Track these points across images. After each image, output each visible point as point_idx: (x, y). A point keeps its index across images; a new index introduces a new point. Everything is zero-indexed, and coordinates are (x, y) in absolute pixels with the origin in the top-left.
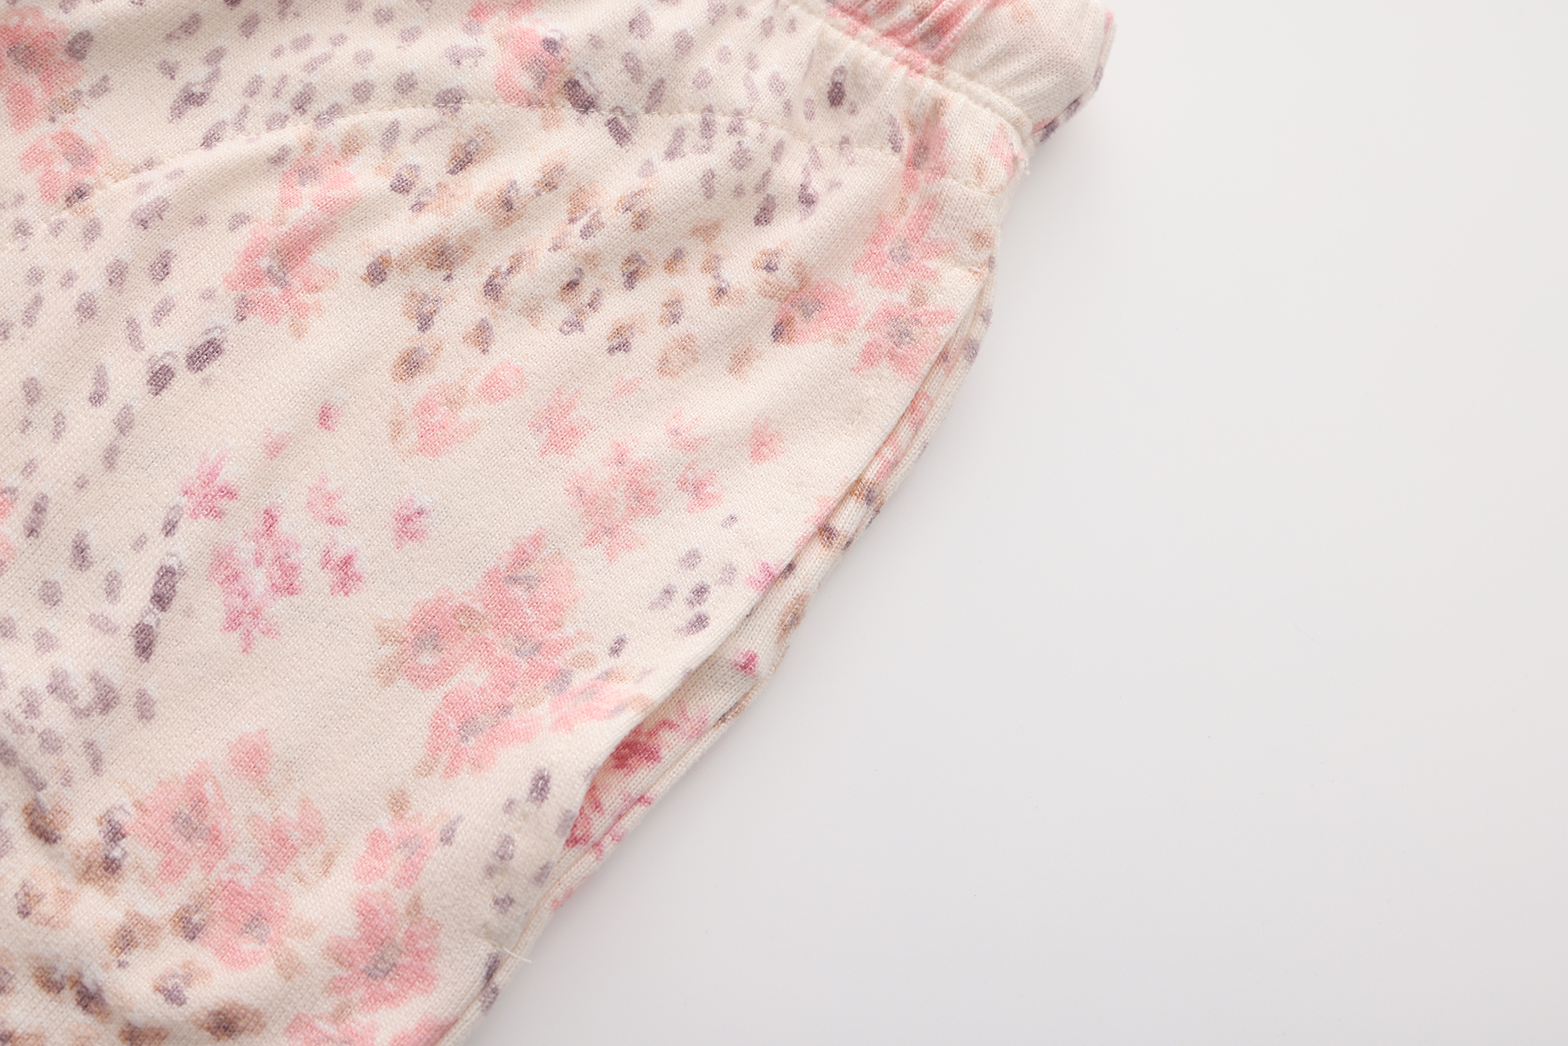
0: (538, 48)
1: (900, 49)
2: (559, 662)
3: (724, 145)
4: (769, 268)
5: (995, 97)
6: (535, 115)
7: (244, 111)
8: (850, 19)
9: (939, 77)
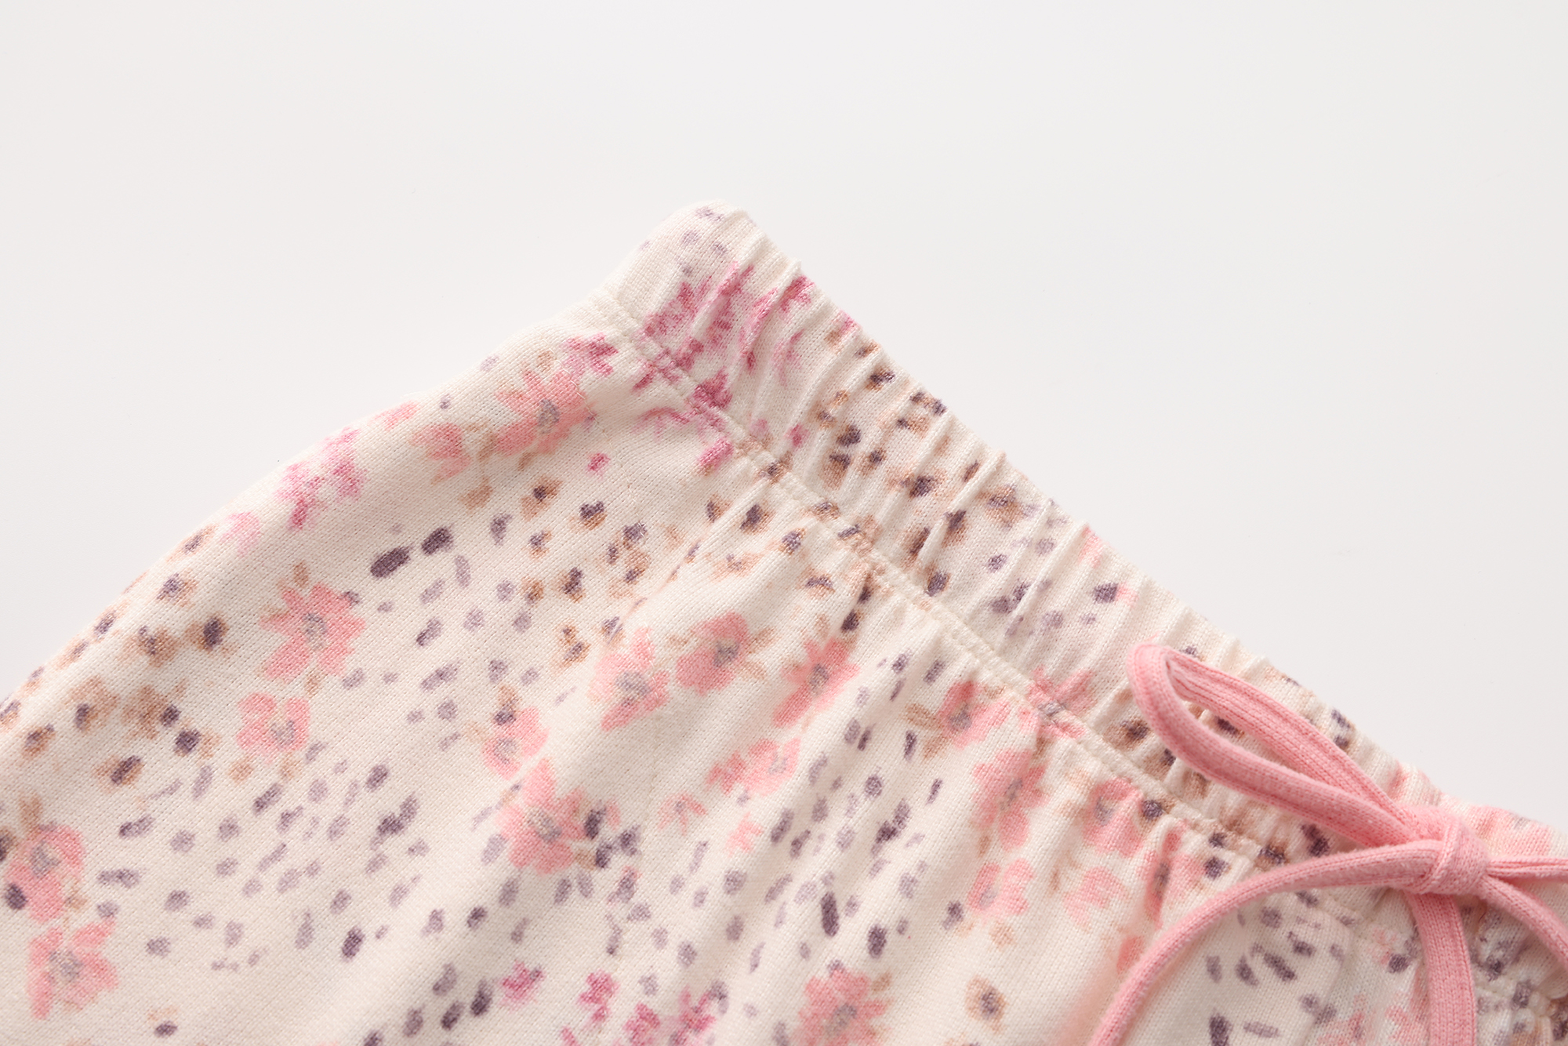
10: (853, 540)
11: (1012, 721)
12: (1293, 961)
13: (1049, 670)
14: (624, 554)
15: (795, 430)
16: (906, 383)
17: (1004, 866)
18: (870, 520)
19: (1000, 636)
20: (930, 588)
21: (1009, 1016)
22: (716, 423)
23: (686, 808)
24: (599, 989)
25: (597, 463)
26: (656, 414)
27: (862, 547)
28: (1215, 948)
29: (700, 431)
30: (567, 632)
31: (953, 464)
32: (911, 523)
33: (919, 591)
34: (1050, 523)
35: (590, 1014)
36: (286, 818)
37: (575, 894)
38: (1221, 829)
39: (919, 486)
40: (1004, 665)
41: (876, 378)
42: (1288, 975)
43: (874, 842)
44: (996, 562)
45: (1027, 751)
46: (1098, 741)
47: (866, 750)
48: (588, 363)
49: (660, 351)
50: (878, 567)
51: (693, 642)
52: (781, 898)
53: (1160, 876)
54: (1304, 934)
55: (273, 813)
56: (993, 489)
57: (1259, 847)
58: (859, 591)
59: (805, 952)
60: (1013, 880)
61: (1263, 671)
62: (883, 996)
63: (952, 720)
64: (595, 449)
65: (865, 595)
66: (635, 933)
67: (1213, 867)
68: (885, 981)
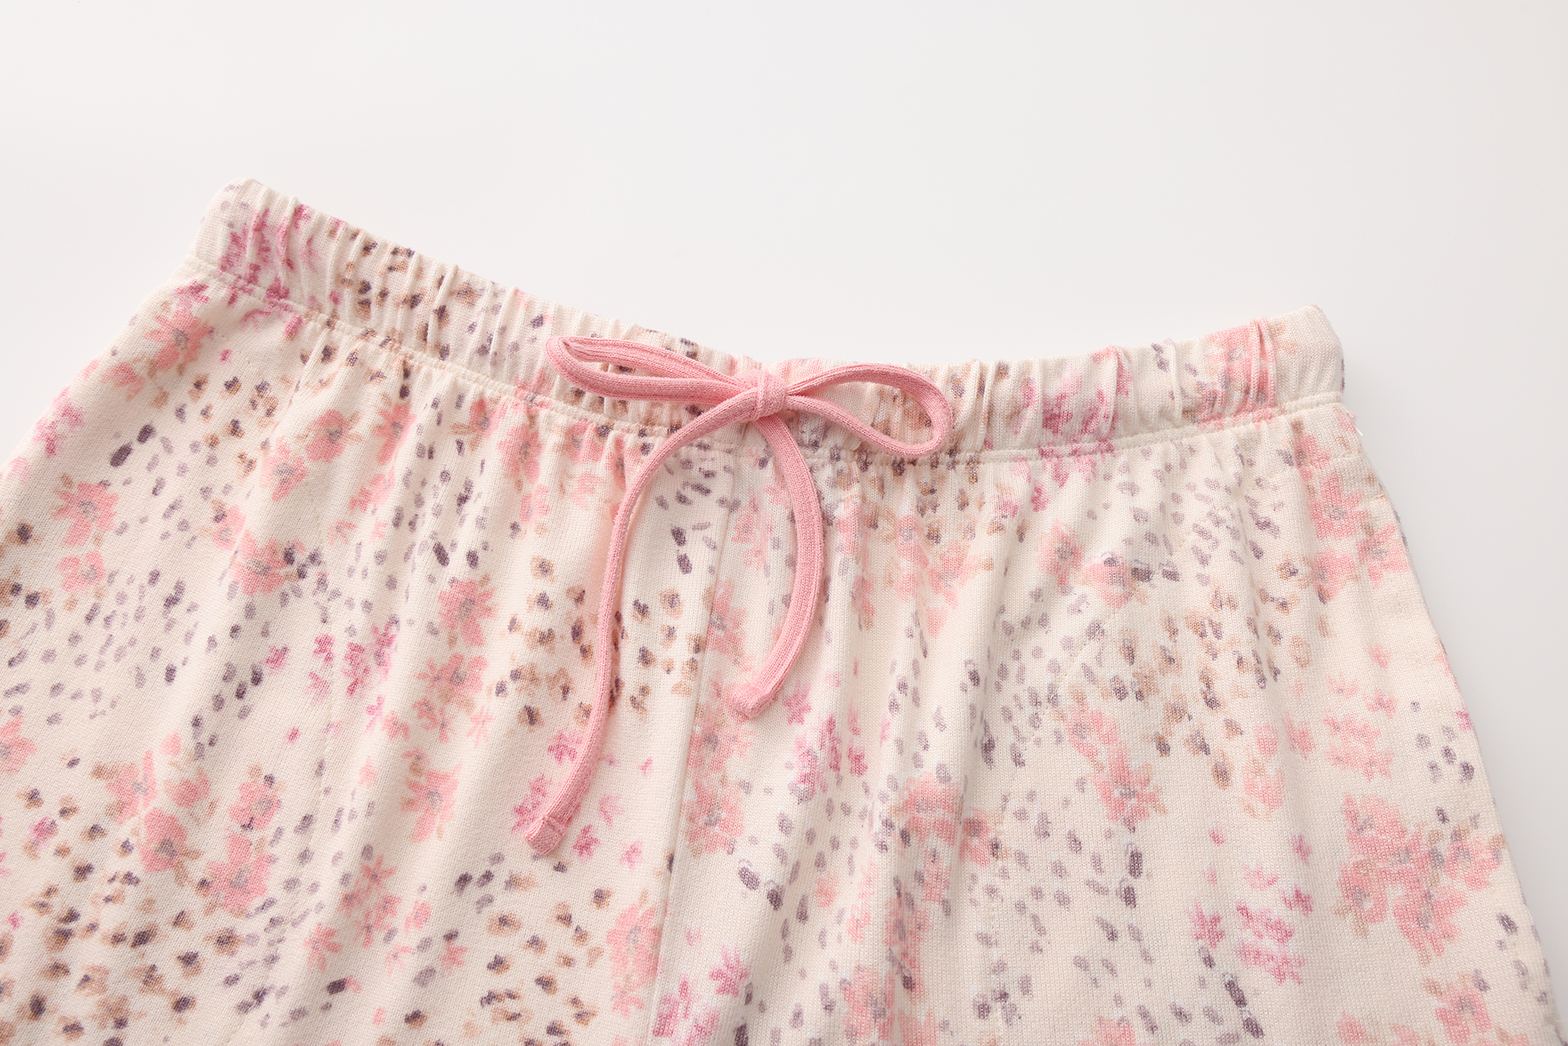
0: (1108, 569)
1: (1251, 414)
2: (1425, 849)
3: (1221, 533)
4: (1294, 573)
5: (1318, 397)
6: (1134, 602)
7: (1016, 729)
8: (1213, 422)
9: (1283, 412)
10: (388, 345)
11: (510, 412)
12: (707, 483)
13: (522, 374)
14: (260, 402)
15: (331, 295)
16: (386, 245)
17: (533, 492)
18: (394, 330)
19: (488, 368)
20: (441, 356)
21: (557, 571)
22: (286, 308)
23: (343, 528)
24: (324, 645)
25: (225, 356)
26: (249, 316)
27: (395, 347)
28: (658, 491)
29: (280, 316)
30: (241, 457)
31: (429, 281)
32: (416, 323)
33: (436, 360)
34: (495, 295)
35: (323, 659)
36: (107, 620)
37: (292, 598)
38: (642, 427)
39: (413, 301)
40: (497, 383)
41: (367, 249)
42: (708, 491)
43: (456, 507)
44: (472, 328)
45: (523, 425)
46: (561, 404)
47: (434, 458)
48: (192, 299)
49: (235, 277)
50: (408, 355)
51: (312, 434)
52: (412, 556)
53: (619, 466)
54: (707, 466)
55: (99, 620)
56: (457, 288)
57: (666, 429)
58: (402, 373)
59: (432, 579)
60: (538, 497)
61: (634, 331)
62: (487, 588)
63: (480, 425)
64: (221, 349)
65: (407, 374)
66: (334, 606)
67: (645, 448)
68: (486, 579)
